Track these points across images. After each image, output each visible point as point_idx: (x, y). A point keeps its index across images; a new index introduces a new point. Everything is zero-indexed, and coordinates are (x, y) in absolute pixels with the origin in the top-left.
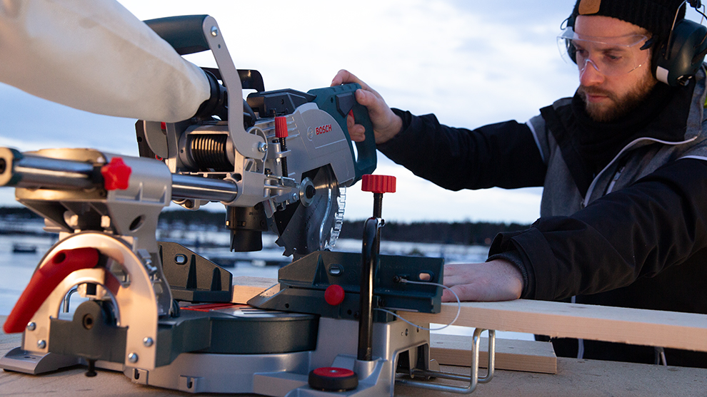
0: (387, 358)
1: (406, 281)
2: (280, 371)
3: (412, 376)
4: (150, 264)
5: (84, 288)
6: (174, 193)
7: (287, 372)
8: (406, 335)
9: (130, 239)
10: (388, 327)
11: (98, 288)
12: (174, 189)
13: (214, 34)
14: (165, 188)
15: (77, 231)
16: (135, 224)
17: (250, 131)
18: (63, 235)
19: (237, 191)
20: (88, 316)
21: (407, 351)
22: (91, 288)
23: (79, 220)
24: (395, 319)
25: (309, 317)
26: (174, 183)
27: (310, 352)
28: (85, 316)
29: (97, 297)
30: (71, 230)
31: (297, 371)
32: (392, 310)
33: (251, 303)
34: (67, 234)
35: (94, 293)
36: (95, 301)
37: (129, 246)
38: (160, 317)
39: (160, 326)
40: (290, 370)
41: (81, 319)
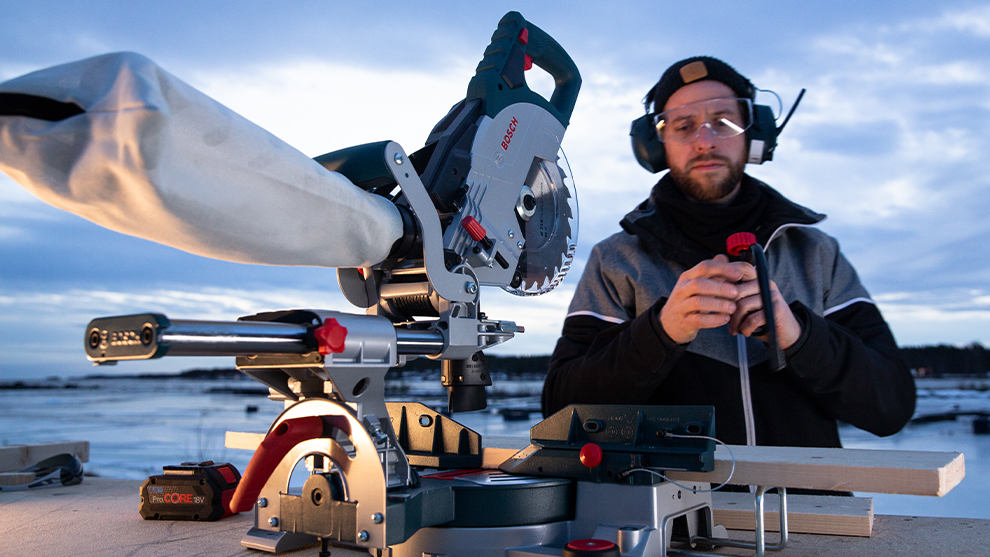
0: (656, 527)
1: (672, 435)
2: (533, 546)
3: (693, 546)
4: (379, 431)
5: (311, 461)
6: (401, 350)
7: (542, 546)
8: (679, 497)
9: (354, 406)
10: (655, 489)
11: (326, 461)
12: (399, 346)
13: (399, 162)
14: (389, 345)
15: (301, 399)
16: (359, 388)
17: (455, 270)
18: (289, 403)
19: (443, 341)
20: (317, 492)
21: (685, 516)
22: (319, 459)
23: (302, 387)
24: (662, 480)
25: (566, 482)
26: (399, 340)
27: (569, 522)
28: (314, 491)
29: (326, 469)
30: (295, 397)
31: (556, 544)
32: (658, 471)
33: (502, 468)
34: (293, 402)
35: (322, 467)
36: (324, 474)
37: (353, 413)
38: (389, 490)
39: (390, 501)
40: (546, 543)
41: (309, 496)
